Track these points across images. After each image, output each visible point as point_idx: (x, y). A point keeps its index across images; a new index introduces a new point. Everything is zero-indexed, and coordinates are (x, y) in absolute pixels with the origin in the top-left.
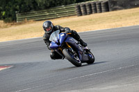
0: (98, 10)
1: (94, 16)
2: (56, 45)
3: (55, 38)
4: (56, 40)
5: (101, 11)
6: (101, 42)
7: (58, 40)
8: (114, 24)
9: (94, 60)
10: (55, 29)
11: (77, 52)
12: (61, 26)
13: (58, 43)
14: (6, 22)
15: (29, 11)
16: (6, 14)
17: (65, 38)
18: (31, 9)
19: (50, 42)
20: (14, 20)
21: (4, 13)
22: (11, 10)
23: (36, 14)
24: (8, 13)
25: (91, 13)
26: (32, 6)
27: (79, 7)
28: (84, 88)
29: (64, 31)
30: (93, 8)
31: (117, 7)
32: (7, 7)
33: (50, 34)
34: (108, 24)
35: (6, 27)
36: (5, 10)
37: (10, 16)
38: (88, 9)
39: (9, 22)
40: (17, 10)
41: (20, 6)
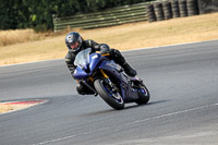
0: (181, 12)
1: (175, 21)
2: (84, 73)
3: (82, 60)
4: (84, 64)
5: (186, 15)
6: (186, 62)
7: (88, 65)
8: (206, 34)
9: (148, 98)
10: (84, 45)
11: (118, 86)
12: (95, 41)
13: (87, 70)
14: (37, 31)
15: (74, 14)
16: (37, 18)
17: (99, 62)
18: (76, 11)
19: (76, 67)
20: (50, 27)
21: (34, 17)
22: (46, 13)
23: (85, 18)
24: (41, 18)
25: (170, 17)
26: (78, 7)
27: (152, 8)
28: (159, 135)
29: (99, 50)
30: (173, 10)
31: (213, 7)
32: (39, 8)
33: (76, 53)
34: (197, 35)
35: (38, 39)
36: (35, 13)
37: (44, 21)
38: (166, 12)
39: (42, 31)
40: (55, 13)
41: (60, 5)
